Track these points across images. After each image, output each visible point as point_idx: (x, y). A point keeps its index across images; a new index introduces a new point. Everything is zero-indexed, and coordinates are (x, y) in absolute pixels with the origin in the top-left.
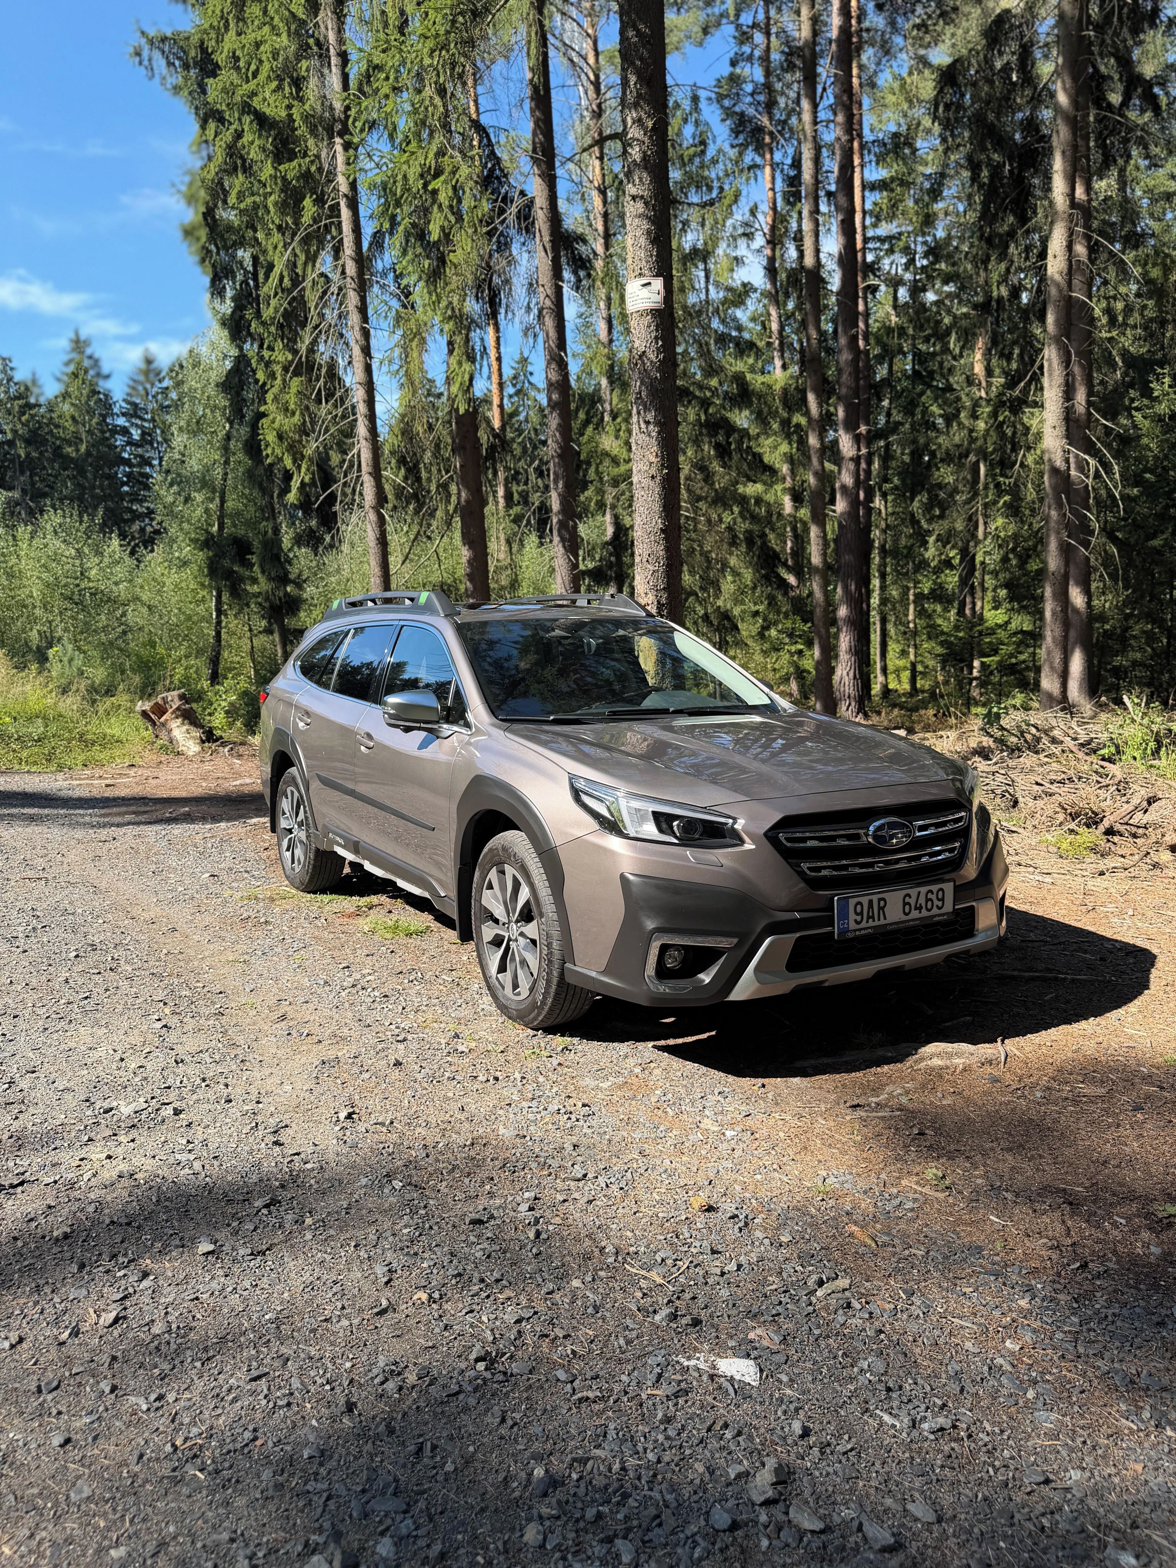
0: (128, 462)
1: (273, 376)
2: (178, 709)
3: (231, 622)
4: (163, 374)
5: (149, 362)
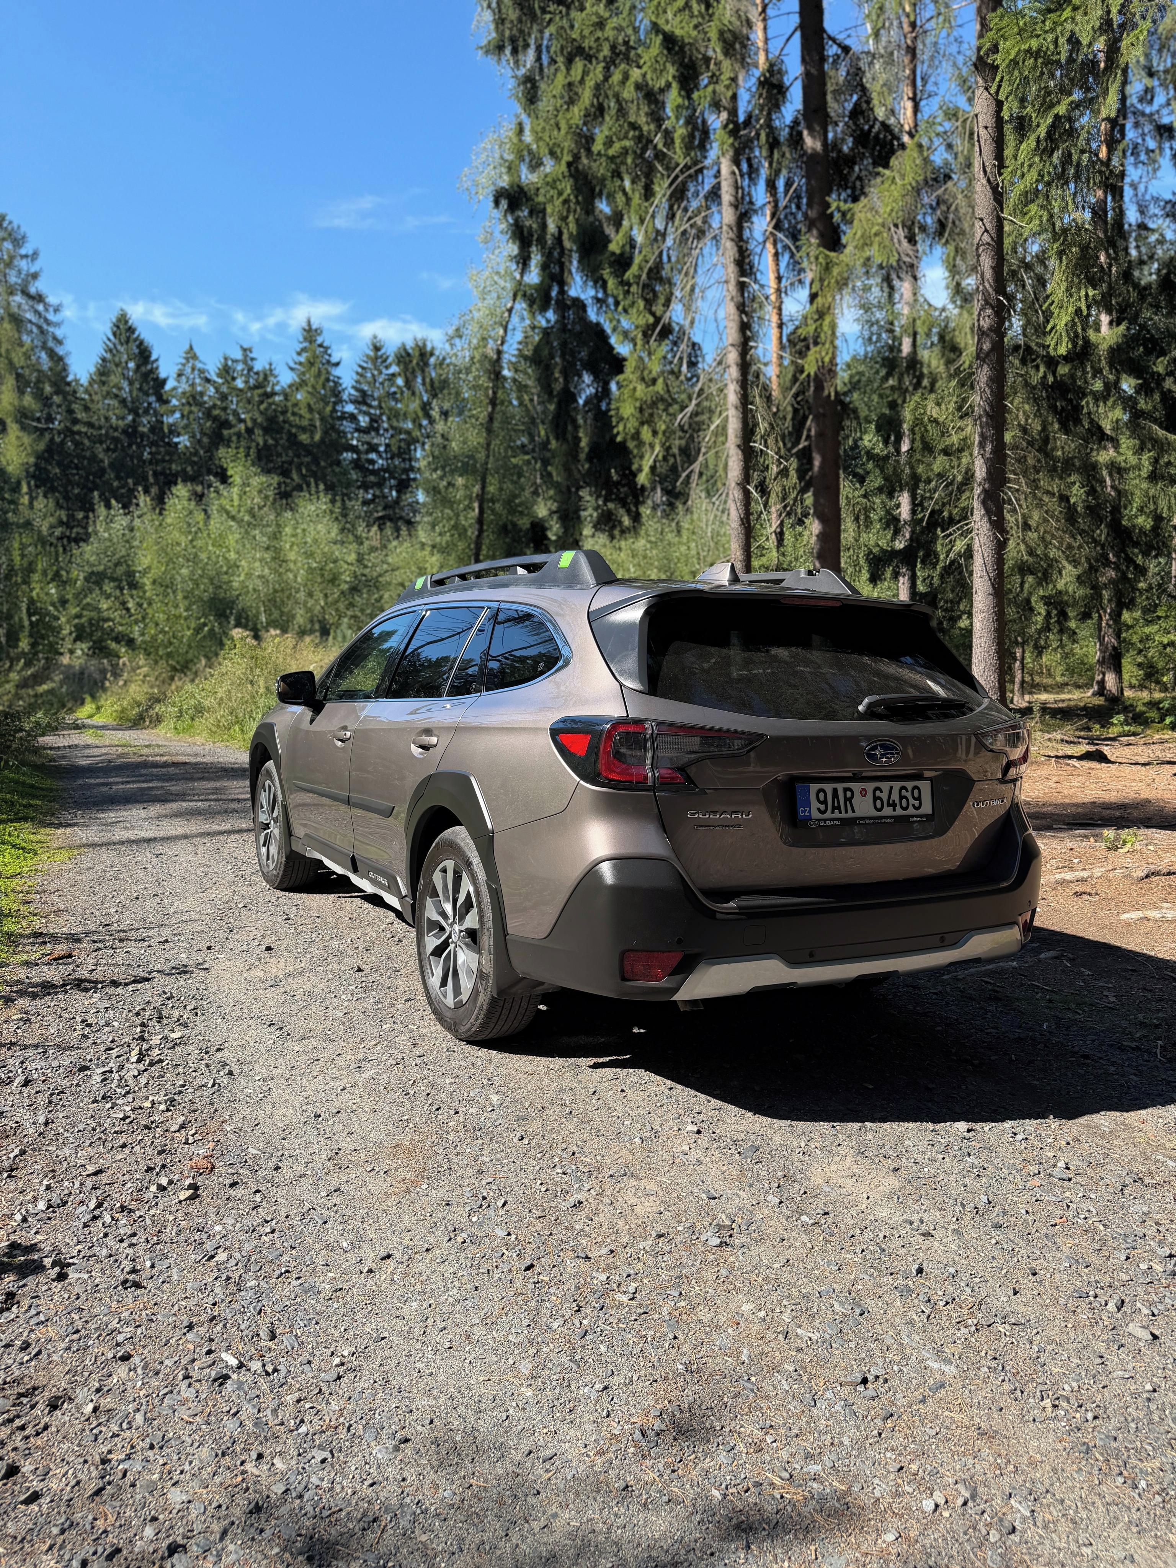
0: (354, 449)
4: (390, 360)
5: (377, 349)
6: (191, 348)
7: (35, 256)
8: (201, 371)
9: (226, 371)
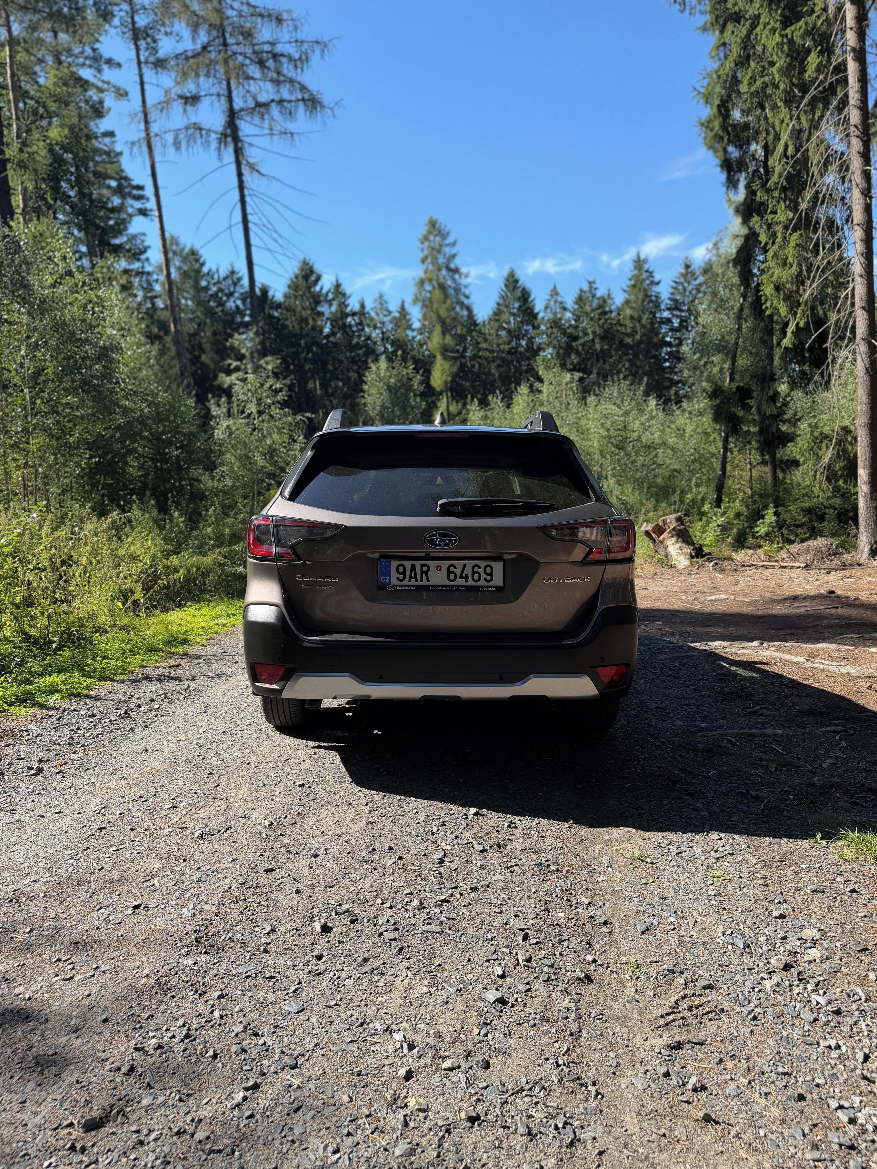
0: (669, 344)
1: (774, 235)
2: (673, 529)
3: (736, 457)
4: (698, 273)
5: (687, 267)
6: (555, 288)
7: (454, 244)
8: (561, 303)
9: (580, 300)
